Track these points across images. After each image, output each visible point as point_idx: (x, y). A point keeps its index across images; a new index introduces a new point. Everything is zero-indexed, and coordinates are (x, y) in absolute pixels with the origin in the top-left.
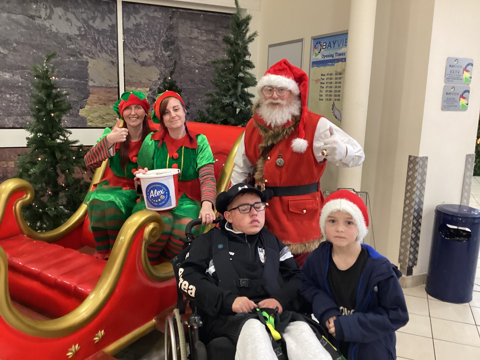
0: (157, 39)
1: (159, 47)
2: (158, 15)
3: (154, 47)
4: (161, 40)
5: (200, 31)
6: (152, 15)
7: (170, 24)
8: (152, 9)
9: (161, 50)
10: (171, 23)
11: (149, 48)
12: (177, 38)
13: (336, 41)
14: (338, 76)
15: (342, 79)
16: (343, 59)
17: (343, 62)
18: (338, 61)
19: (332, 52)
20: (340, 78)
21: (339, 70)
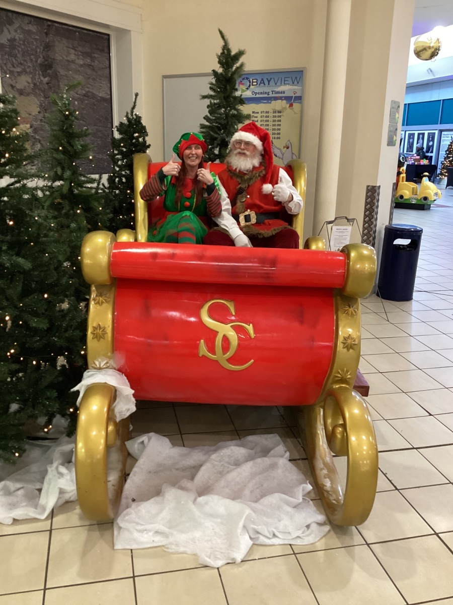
0: (34, 59)
1: (36, 70)
2: (33, 28)
3: (32, 71)
4: (39, 61)
5: (76, 53)
6: (26, 28)
7: (46, 42)
8: (27, 20)
9: (39, 74)
10: (47, 40)
11: (26, 72)
12: (54, 59)
13: (271, 79)
14: (277, 114)
15: (282, 117)
16: (283, 97)
17: (282, 100)
18: (276, 99)
19: (266, 89)
20: (280, 116)
21: (278, 108)
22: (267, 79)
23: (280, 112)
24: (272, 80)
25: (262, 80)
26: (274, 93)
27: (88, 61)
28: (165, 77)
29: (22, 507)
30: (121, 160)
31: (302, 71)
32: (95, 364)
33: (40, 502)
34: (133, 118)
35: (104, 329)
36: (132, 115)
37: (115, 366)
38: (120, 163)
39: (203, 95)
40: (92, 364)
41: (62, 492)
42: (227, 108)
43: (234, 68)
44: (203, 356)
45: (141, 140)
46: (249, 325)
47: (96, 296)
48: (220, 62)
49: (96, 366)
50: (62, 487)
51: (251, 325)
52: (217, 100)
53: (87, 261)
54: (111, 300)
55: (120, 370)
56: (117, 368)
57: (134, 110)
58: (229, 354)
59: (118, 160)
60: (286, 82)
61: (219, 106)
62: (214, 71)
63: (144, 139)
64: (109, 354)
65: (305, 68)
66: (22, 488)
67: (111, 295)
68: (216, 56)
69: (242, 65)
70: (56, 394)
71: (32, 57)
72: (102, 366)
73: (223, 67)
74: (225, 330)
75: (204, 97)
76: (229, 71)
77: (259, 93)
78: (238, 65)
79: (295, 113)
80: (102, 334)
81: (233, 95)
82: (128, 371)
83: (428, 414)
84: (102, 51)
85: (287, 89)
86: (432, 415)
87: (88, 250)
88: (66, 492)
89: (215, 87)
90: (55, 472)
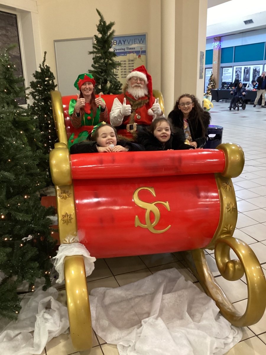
13: (125, 40)
14: (131, 62)
15: (134, 64)
16: (134, 51)
17: (134, 53)
18: (130, 53)
19: (123, 47)
20: (133, 64)
21: (131, 58)
22: (123, 40)
23: (132, 61)
24: (127, 40)
25: (120, 41)
26: (128, 49)
28: (55, 41)
29: (23, 348)
30: (38, 96)
31: (145, 35)
32: (65, 240)
33: (34, 341)
34: (44, 68)
35: (70, 216)
36: (43, 66)
37: (78, 240)
38: (37, 97)
39: (90, 51)
40: (63, 241)
41: (50, 332)
42: (105, 59)
43: (109, 34)
44: (138, 226)
45: (50, 82)
46: (166, 203)
47: (61, 193)
48: (98, 30)
49: (67, 242)
50: (50, 329)
51: (167, 202)
52: (99, 54)
53: (55, 170)
54: (72, 195)
55: (81, 242)
56: (79, 241)
57: (45, 63)
58: (154, 223)
59: (36, 96)
60: (135, 42)
61: (100, 58)
62: (95, 36)
63: (53, 81)
64: (75, 233)
65: (147, 33)
66: (20, 333)
67: (71, 191)
68: (96, 27)
69: (113, 32)
70: (38, 265)
72: (70, 242)
73: (101, 33)
74: (151, 207)
75: (91, 53)
76: (105, 35)
77: (118, 50)
78: (111, 31)
79: (142, 61)
80: (69, 219)
81: (109, 51)
82: (87, 242)
83: (257, 242)
84: (12, 25)
85: (136, 46)
86: (260, 242)
87: (54, 162)
88: (52, 332)
89: (96, 46)
90: (42, 319)
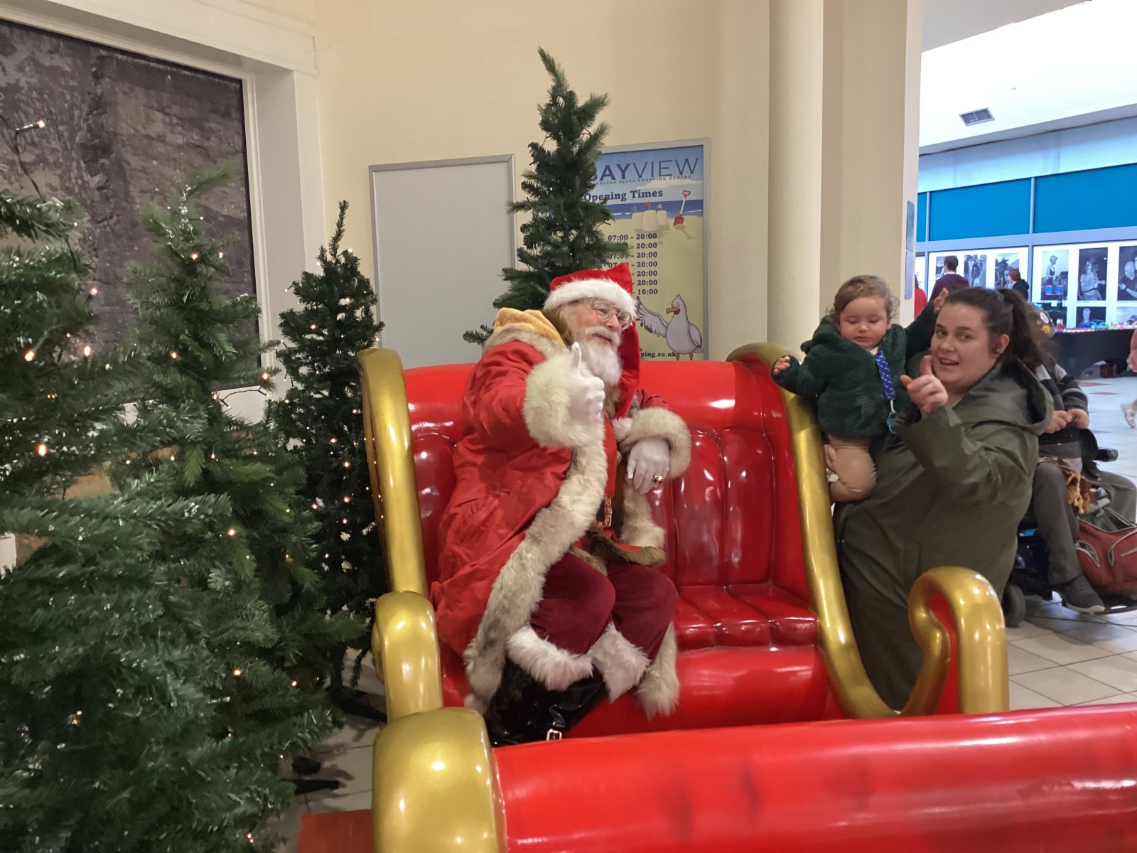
0: (66, 134)
2: (63, 63)
3: (61, 160)
4: (78, 138)
5: (167, 120)
6: (47, 61)
7: (96, 95)
8: (47, 43)
9: (79, 168)
10: (99, 91)
11: (46, 163)
12: (115, 134)
14: (647, 241)
15: (659, 246)
16: (657, 203)
17: (658, 210)
19: (617, 188)
20: (655, 245)
21: (648, 228)
23: (653, 236)
25: (608, 168)
27: (196, 137)
31: (702, 146)
34: (338, 261)
36: (334, 255)
39: (514, 201)
42: (570, 230)
43: (585, 137)
48: (545, 125)
52: (546, 211)
57: (339, 243)
62: (533, 146)
65: (707, 139)
69: (602, 131)
71: (61, 128)
73: (555, 136)
75: (516, 207)
76: (573, 144)
81: (583, 200)
85: (670, 186)
89: (535, 183)
